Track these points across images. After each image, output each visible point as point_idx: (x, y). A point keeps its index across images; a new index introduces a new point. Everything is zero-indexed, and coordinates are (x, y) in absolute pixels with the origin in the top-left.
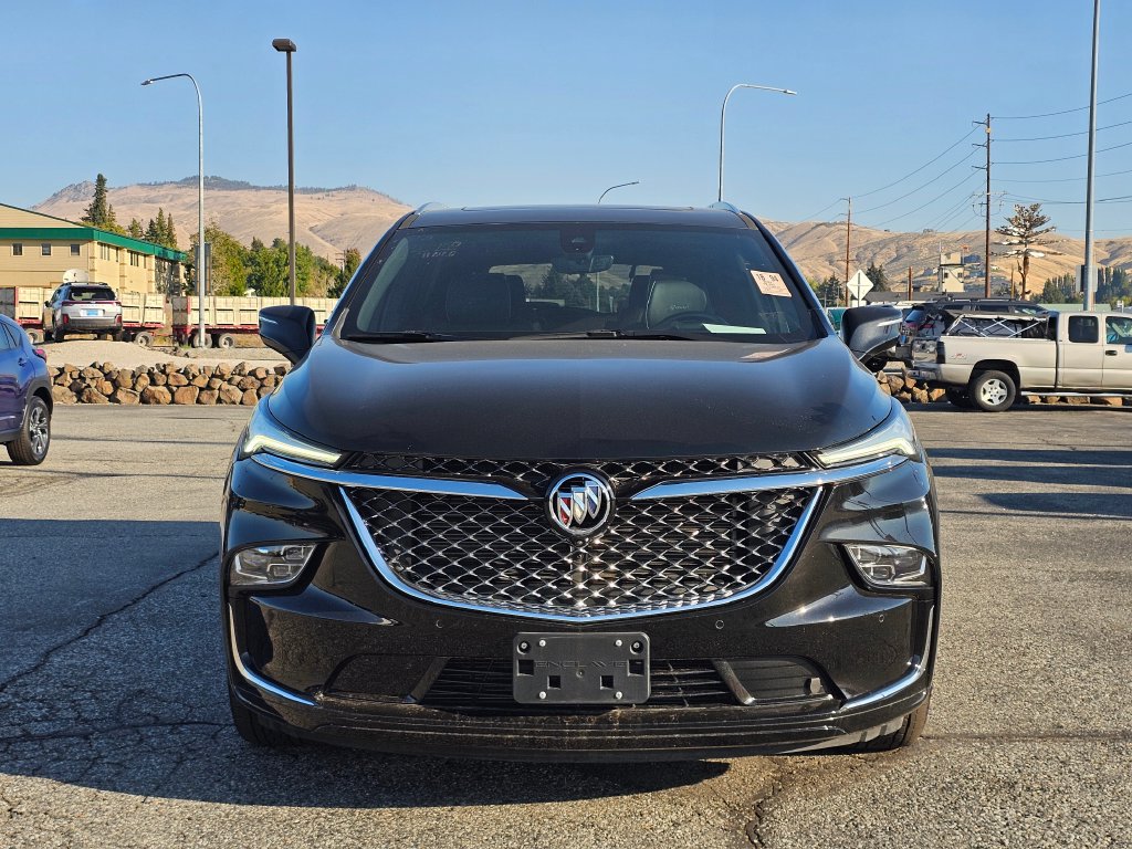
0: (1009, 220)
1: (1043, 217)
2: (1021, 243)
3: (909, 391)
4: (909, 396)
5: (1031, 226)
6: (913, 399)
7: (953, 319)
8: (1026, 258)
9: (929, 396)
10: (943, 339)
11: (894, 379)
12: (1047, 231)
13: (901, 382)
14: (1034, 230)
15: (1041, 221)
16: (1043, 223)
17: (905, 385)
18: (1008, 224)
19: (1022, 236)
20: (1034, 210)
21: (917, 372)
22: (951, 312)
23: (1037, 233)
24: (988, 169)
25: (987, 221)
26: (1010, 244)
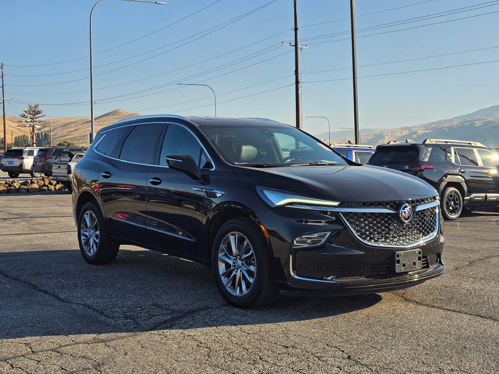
0: (25, 111)
1: (40, 111)
2: (31, 121)
3: (46, 186)
4: (46, 188)
5: (34, 115)
6: (48, 189)
7: (73, 155)
8: (33, 128)
9: (55, 188)
10: (70, 163)
11: (40, 181)
12: (42, 116)
13: (42, 182)
14: (37, 116)
15: (39, 112)
16: (40, 113)
17: (44, 184)
18: (25, 113)
19: (31, 118)
20: (36, 107)
21: (56, 178)
22: (72, 153)
23: (38, 118)
24: (3, 88)
25: (4, 111)
26: (27, 122)
